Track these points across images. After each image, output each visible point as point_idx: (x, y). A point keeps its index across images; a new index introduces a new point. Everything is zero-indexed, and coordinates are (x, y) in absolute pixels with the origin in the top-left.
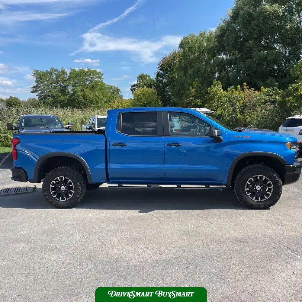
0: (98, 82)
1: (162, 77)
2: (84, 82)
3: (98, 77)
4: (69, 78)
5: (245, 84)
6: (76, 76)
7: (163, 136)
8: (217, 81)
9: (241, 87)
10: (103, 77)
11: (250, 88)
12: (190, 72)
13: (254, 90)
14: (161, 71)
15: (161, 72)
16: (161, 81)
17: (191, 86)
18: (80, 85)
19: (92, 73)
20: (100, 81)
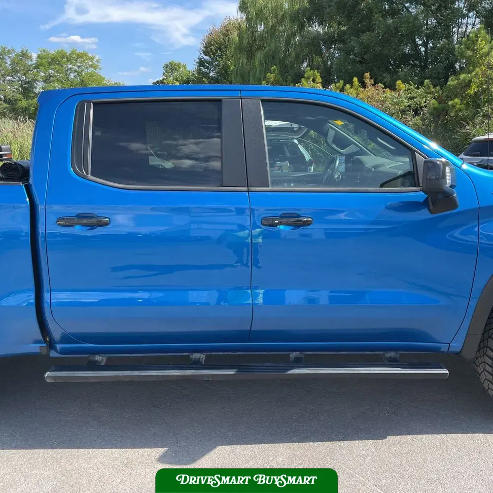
0: (92, 75)
1: (208, 68)
2: (66, 74)
3: (91, 66)
4: (37, 67)
5: (367, 75)
6: (50, 64)
7: (246, 188)
8: (312, 71)
9: (359, 81)
10: (100, 65)
11: (376, 83)
12: (259, 56)
13: (383, 87)
14: (206, 55)
15: (206, 57)
16: (206, 75)
17: (264, 80)
18: (58, 80)
19: (80, 58)
20: (95, 73)
